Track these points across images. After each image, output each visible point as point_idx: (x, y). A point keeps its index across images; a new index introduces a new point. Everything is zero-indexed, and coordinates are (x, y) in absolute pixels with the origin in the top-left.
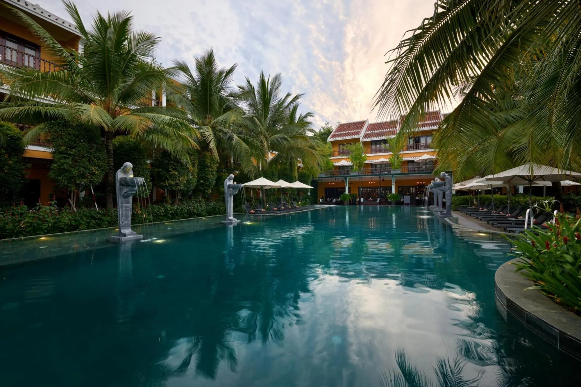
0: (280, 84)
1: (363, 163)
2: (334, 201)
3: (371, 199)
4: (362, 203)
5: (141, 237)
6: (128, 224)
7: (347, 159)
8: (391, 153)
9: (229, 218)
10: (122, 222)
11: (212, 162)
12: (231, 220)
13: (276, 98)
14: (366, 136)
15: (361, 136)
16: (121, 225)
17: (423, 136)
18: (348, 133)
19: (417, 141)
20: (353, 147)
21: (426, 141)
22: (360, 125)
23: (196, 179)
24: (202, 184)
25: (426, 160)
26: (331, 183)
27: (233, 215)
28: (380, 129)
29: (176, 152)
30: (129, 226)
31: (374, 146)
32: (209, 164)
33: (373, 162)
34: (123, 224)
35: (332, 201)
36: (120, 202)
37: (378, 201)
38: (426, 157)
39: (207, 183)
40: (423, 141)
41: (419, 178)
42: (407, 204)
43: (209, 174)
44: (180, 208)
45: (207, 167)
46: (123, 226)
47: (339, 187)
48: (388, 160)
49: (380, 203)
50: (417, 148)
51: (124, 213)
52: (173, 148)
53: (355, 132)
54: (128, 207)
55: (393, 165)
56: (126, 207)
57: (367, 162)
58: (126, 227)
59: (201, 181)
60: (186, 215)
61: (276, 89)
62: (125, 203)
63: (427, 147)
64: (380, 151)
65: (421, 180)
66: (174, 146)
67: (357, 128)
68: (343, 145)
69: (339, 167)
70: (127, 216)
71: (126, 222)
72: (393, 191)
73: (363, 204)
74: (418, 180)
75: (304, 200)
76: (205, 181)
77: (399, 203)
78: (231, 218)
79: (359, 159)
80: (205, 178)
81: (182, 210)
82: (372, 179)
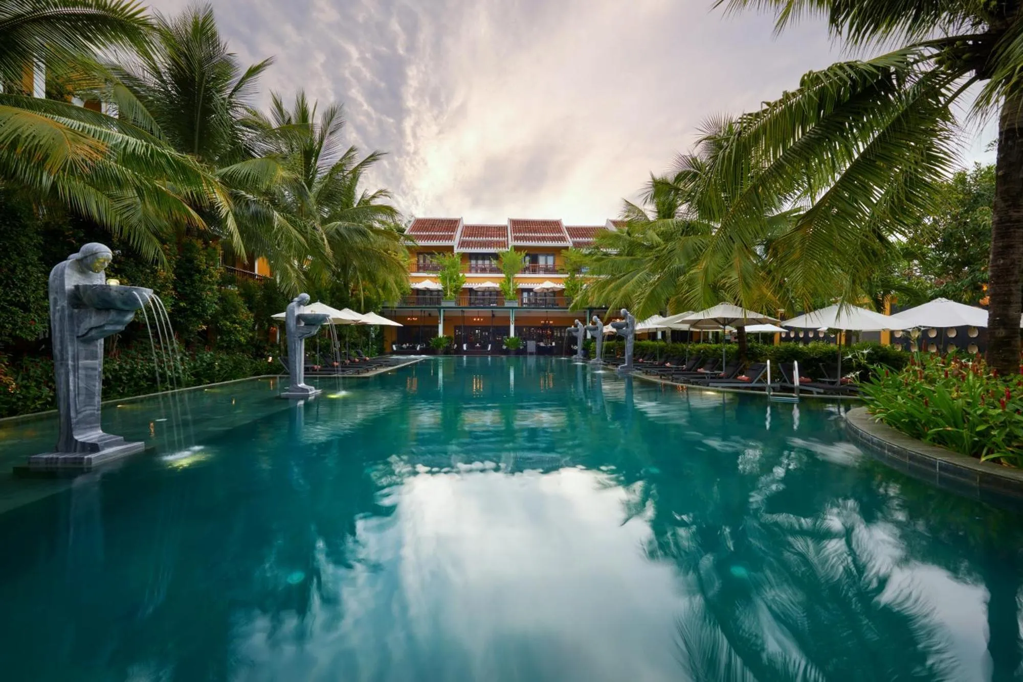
0: (339, 126)
1: (460, 286)
2: (418, 349)
3: (478, 345)
4: (466, 351)
5: (139, 447)
6: (92, 415)
7: (436, 278)
8: (503, 275)
9: (300, 385)
10: (77, 412)
11: (211, 263)
12: (303, 390)
13: (330, 151)
14: (463, 244)
15: (455, 243)
16: (74, 421)
17: (543, 255)
18: (433, 236)
19: (534, 260)
20: (446, 261)
21: (546, 262)
22: (450, 225)
23: (173, 298)
24: (184, 310)
25: (548, 289)
26: (412, 317)
27: (305, 378)
28: (482, 235)
29: (126, 229)
30: (95, 422)
31: (473, 262)
32: (203, 267)
33: (475, 286)
34: (80, 416)
35: (414, 348)
36: (70, 353)
37: (489, 349)
38: (548, 285)
39: (198, 309)
40: (542, 261)
41: (545, 315)
42: (531, 354)
43: (204, 288)
44: (128, 367)
45: (198, 271)
46: (77, 423)
47: (426, 324)
48: (497, 286)
49: (492, 352)
50: (534, 271)
51: (82, 385)
52: (118, 218)
53: (444, 236)
54: (94, 369)
55: (506, 294)
56: (86, 368)
57: (466, 285)
58: (88, 424)
59: (182, 304)
60: (143, 383)
61: (331, 133)
62: (86, 358)
63: (547, 270)
64: (483, 270)
65: (547, 319)
66: (121, 215)
67: (447, 230)
68: (431, 254)
69: (417, 291)
70: (90, 395)
71: (88, 411)
72: (512, 334)
73: (465, 353)
74: (542, 318)
75: (365, 347)
76: (192, 303)
77: (522, 352)
78: (302, 385)
79: (455, 281)
80: (192, 297)
81: (133, 371)
82: (478, 315)
